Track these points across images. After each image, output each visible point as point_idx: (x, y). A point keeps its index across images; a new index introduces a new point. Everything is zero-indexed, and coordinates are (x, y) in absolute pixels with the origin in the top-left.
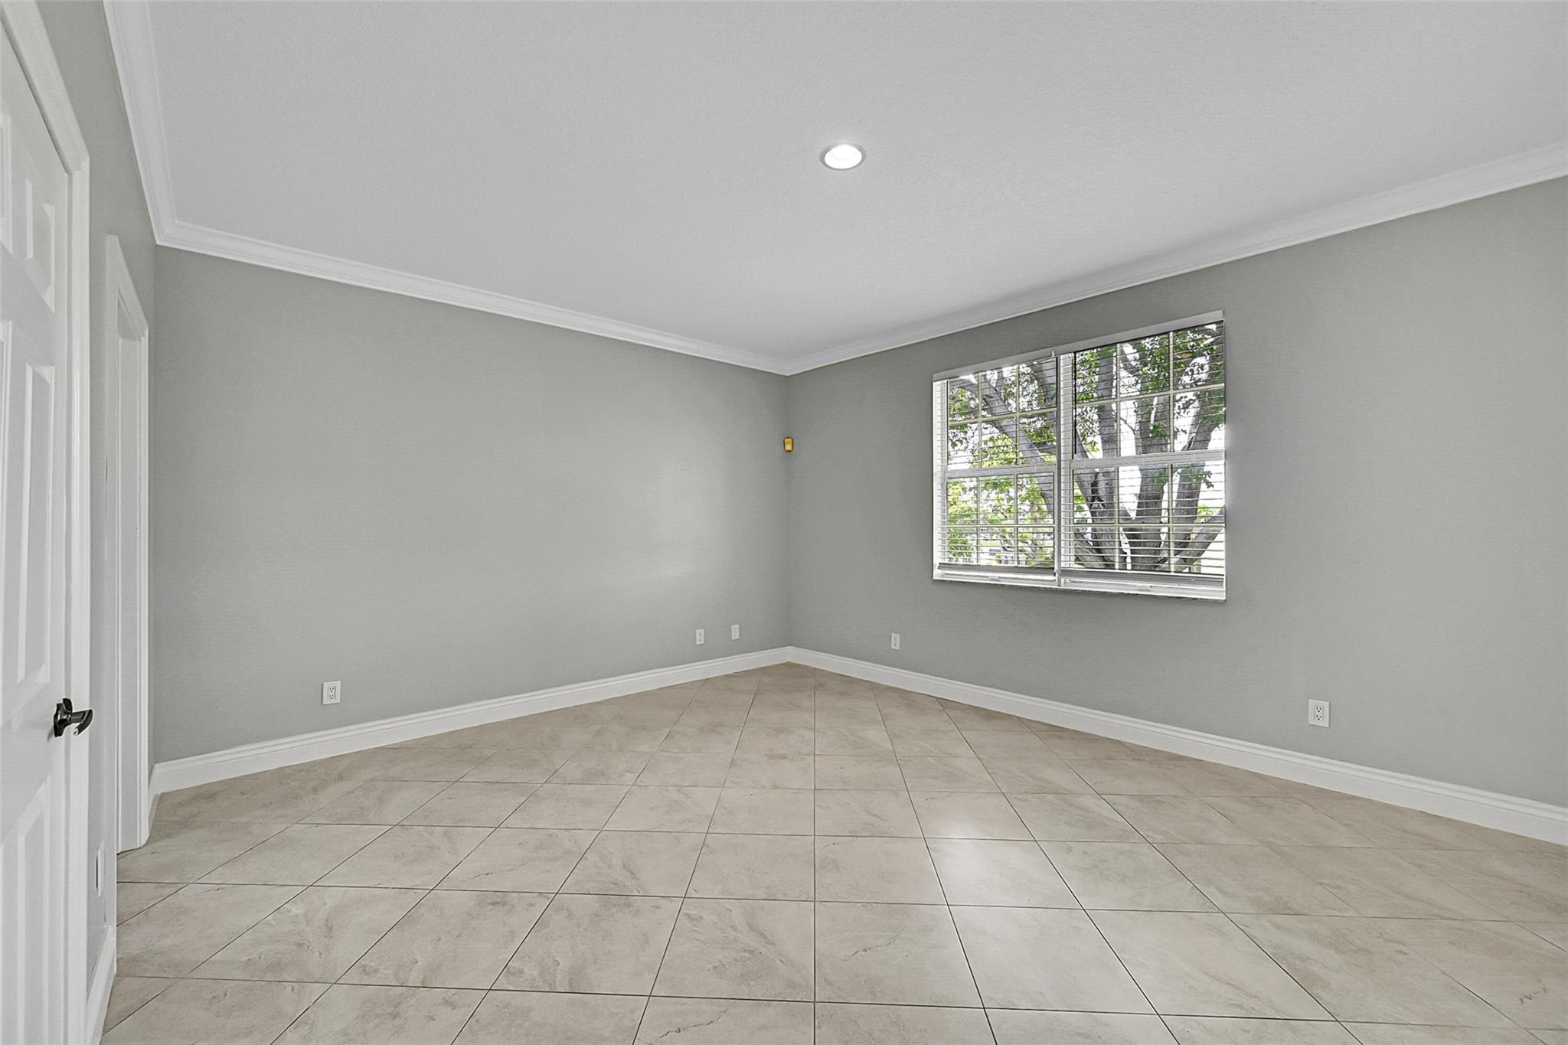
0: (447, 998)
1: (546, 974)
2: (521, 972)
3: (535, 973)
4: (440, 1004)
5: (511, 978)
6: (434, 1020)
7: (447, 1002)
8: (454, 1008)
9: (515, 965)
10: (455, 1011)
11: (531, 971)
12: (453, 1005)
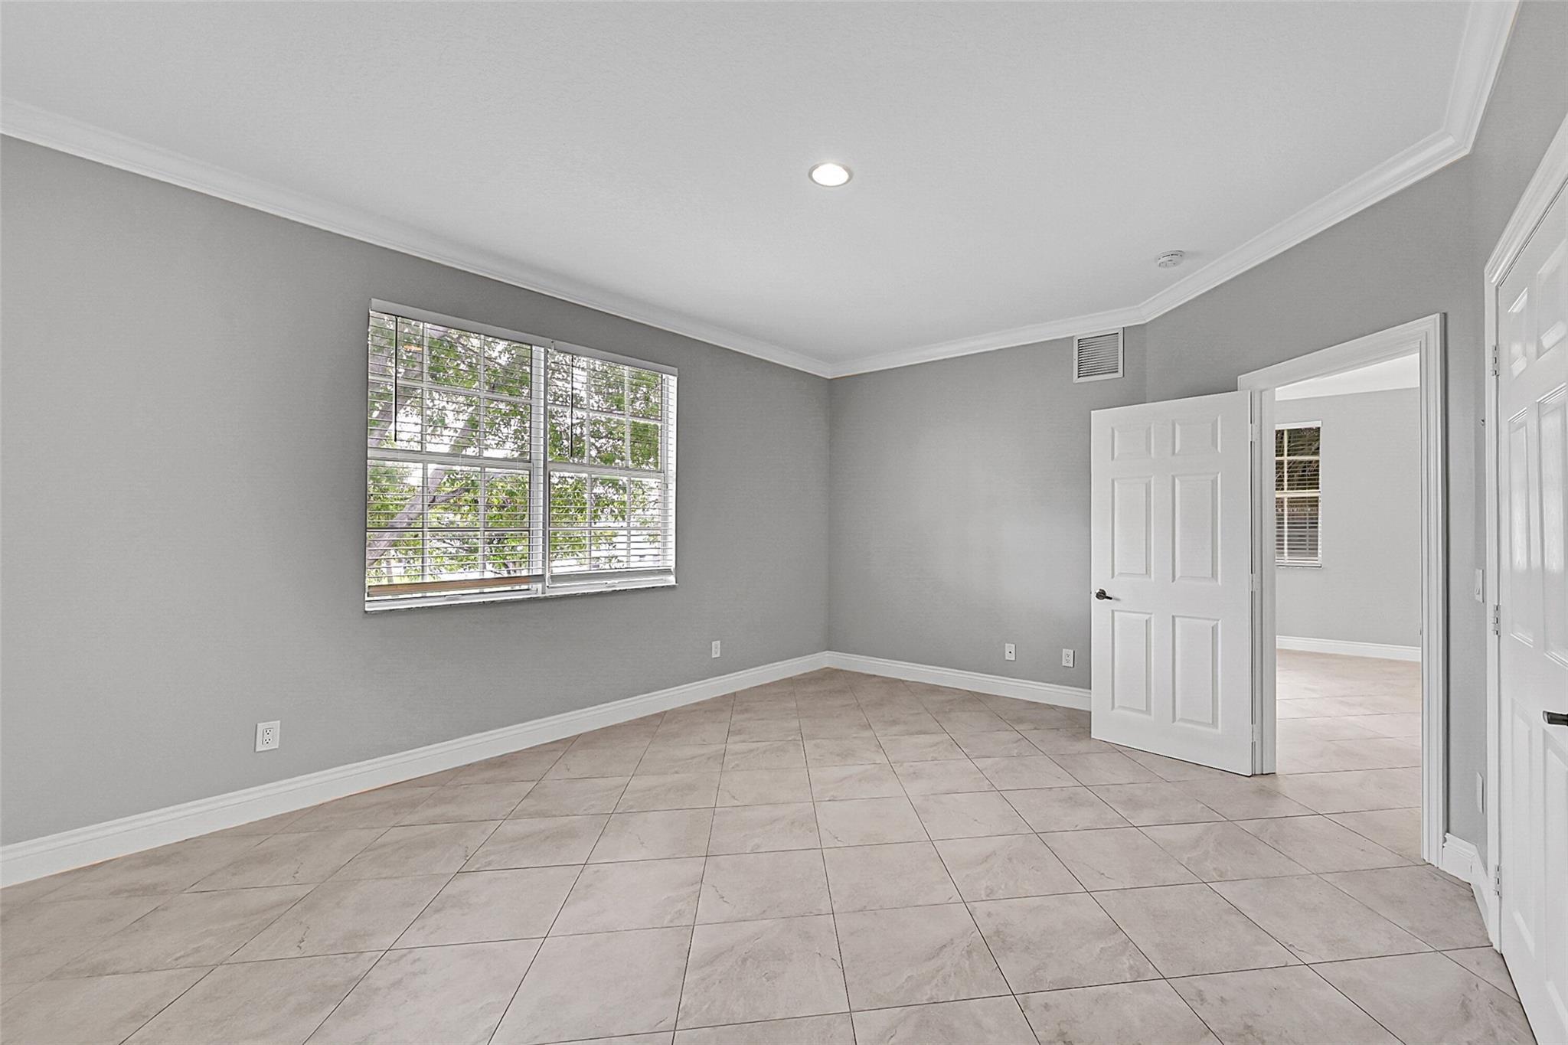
0: (1199, 1002)
1: (1119, 951)
2: (1131, 968)
3: (1124, 959)
4: (1209, 1004)
5: (1142, 970)
6: (1222, 997)
7: (1202, 1000)
8: (1201, 991)
9: (1128, 976)
10: (1203, 989)
11: (1126, 962)
12: (1200, 993)
